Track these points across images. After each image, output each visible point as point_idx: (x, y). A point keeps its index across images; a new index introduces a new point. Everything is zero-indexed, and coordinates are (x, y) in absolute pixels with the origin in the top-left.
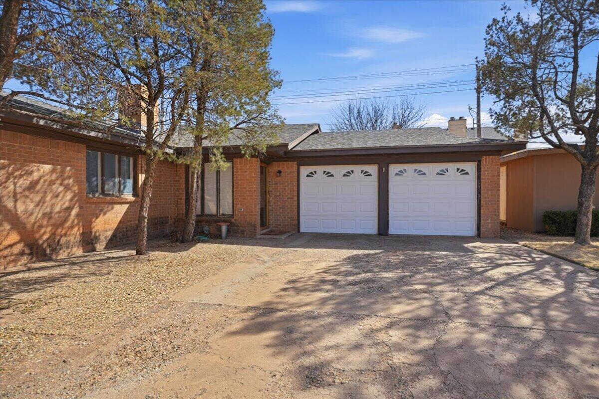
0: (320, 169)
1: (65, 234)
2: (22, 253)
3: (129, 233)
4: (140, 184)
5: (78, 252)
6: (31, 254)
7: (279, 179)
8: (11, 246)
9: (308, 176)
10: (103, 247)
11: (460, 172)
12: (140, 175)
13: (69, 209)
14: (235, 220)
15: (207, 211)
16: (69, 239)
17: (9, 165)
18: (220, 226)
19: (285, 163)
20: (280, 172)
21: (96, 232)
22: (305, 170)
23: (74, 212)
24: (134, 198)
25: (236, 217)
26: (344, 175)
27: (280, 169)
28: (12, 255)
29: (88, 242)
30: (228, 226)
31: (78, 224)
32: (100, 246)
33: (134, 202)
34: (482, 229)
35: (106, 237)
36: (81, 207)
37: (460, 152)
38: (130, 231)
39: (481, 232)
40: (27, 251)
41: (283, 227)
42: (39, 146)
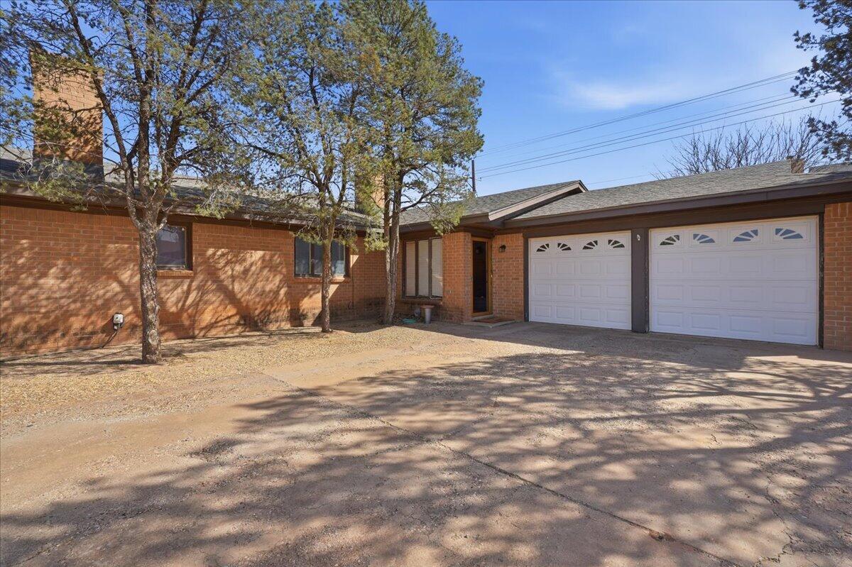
0: (553, 241)
1: (274, 311)
2: (238, 324)
3: (339, 312)
4: (351, 265)
5: (286, 326)
6: (244, 324)
7: (503, 255)
8: (229, 318)
9: (539, 250)
10: (311, 323)
11: (781, 235)
12: (351, 256)
13: (279, 288)
14: (444, 303)
15: (421, 293)
16: (277, 314)
17: (228, 253)
18: (424, 309)
19: (510, 235)
20: (503, 247)
21: (303, 311)
22: (535, 244)
23: (282, 292)
24: (345, 279)
25: (444, 300)
26: (585, 248)
27: (504, 243)
28: (230, 324)
29: (296, 318)
30: (432, 309)
31: (286, 303)
32: (308, 322)
33: (345, 282)
34: (827, 335)
35: (314, 314)
36: (289, 287)
37: (768, 202)
38: (340, 309)
39: (825, 339)
40: (242, 322)
41: (507, 314)
42: (251, 236)
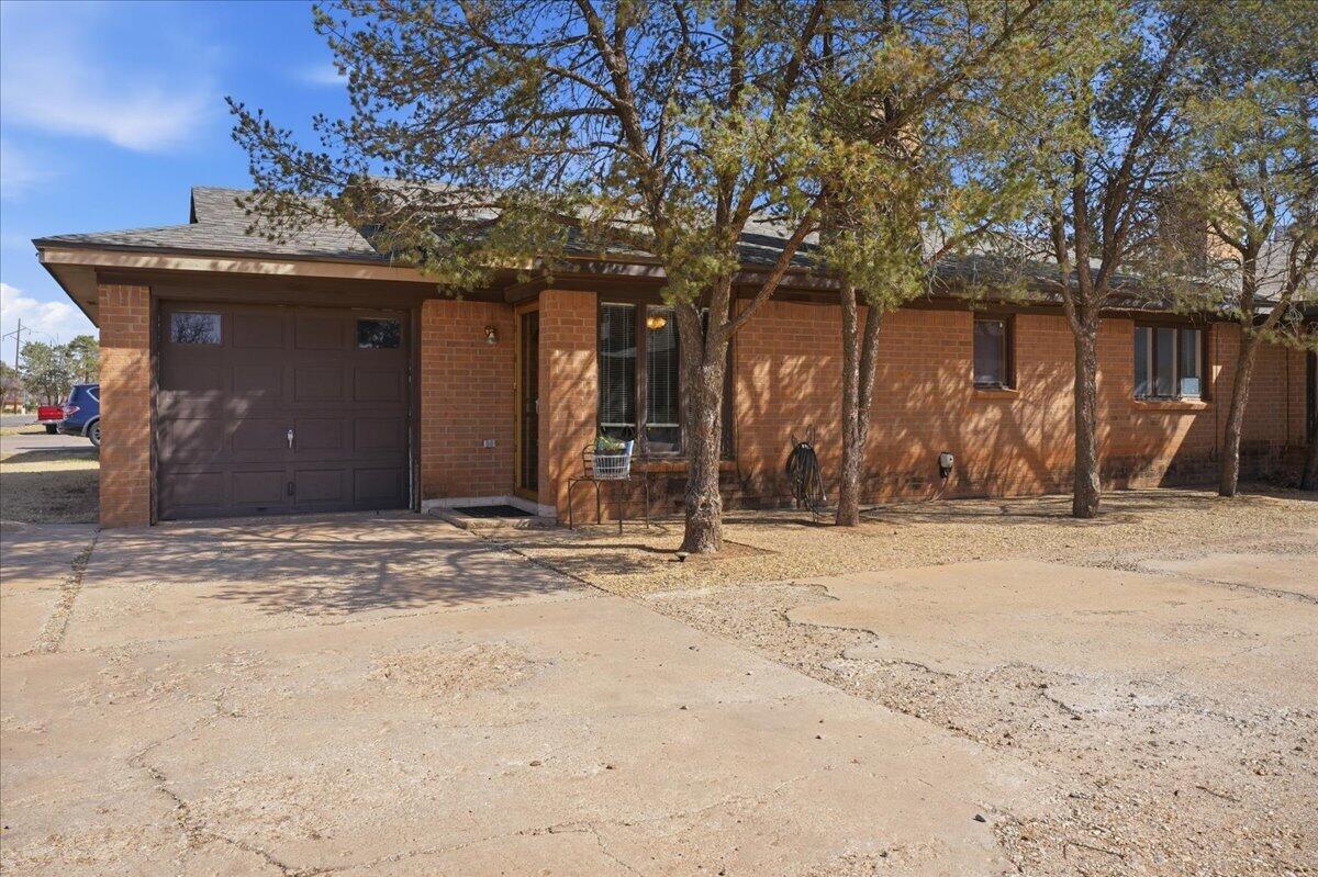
3: (1196, 466)
4: (1214, 378)
10: (1155, 484)
24: (1205, 404)
32: (1153, 482)
33: (1206, 410)
35: (1161, 468)
38: (1198, 462)
